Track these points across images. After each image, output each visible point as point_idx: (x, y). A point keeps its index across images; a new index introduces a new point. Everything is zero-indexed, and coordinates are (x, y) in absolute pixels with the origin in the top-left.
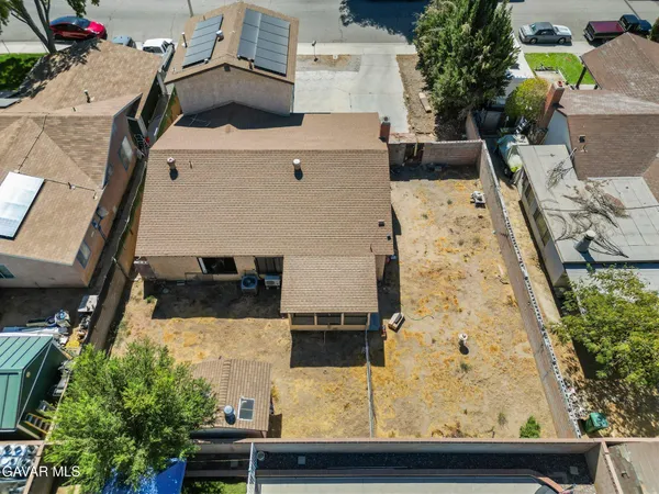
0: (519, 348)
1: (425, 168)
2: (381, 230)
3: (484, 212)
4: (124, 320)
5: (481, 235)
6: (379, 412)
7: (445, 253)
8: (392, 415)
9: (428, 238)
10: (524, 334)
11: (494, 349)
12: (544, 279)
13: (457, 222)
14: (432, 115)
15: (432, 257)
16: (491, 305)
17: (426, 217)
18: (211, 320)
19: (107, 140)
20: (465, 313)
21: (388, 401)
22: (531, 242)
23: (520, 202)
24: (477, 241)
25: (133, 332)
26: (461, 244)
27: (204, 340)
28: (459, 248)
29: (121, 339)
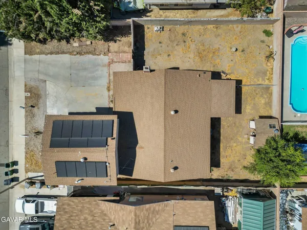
0: (236, 29)
1: (136, 51)
2: (202, 76)
3: (167, 28)
4: (220, 178)
5: (181, 32)
6: (259, 83)
7: (190, 50)
8: (260, 79)
9: (181, 56)
10: (231, 26)
11: (236, 39)
12: (205, 11)
13: (172, 41)
14: (93, 42)
15: (192, 56)
16: (217, 36)
17: (169, 55)
18: (221, 145)
19: (148, 206)
20: (220, 47)
21: (256, 80)
22: (185, 11)
23: (160, 9)
24: (184, 34)
25: (226, 173)
26: (185, 42)
27: (229, 146)
28: (187, 43)
29: (229, 177)
